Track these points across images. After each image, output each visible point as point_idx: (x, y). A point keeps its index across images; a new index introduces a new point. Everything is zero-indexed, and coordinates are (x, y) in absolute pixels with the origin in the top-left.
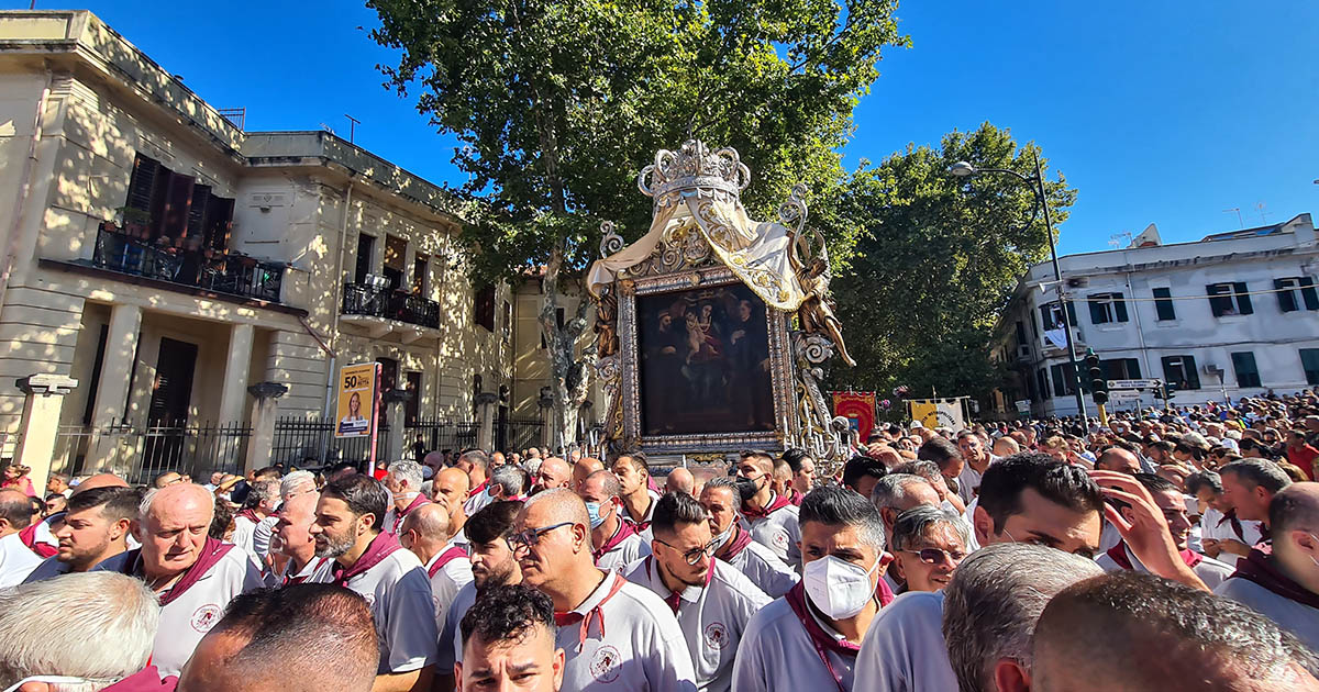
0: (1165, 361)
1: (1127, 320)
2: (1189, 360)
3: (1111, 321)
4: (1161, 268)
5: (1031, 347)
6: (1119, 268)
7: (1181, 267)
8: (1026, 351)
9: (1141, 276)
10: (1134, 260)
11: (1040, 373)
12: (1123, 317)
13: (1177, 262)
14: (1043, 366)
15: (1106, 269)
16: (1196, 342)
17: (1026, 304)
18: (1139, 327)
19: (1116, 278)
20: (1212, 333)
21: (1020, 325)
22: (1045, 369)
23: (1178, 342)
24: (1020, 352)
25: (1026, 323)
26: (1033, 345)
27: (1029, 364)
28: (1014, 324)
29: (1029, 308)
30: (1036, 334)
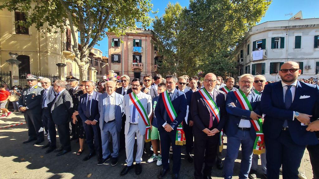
1: (283, 48)
2: (301, 64)
3: (277, 48)
4: (301, 28)
5: (244, 59)
6: (286, 27)
7: (308, 28)
8: (242, 60)
9: (293, 31)
10: (292, 24)
11: (246, 67)
12: (282, 46)
13: (308, 26)
14: (249, 65)
15: (281, 27)
16: (306, 57)
17: (246, 43)
18: (287, 51)
19: (283, 31)
20: (312, 54)
21: (242, 52)
23: (299, 57)
24: (240, 60)
25: (245, 50)
26: (246, 57)
27: (243, 64)
28: (240, 50)
29: (247, 44)
30: (248, 54)
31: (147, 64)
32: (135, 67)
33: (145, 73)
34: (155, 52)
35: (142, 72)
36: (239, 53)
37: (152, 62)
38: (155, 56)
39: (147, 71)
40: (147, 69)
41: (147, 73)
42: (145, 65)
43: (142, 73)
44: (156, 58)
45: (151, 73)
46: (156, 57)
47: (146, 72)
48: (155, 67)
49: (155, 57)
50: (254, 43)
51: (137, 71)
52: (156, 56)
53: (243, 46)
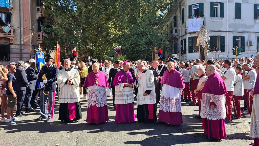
0: (234, 38)
1: (223, 17)
2: (243, 38)
3: (217, 17)
5: (179, 29)
8: (176, 31)
11: (182, 41)
12: (222, 15)
14: (184, 38)
16: (247, 30)
17: (180, 6)
18: (227, 21)
20: (252, 27)
21: (175, 18)
22: (185, 40)
23: (240, 30)
24: (174, 31)
25: (179, 16)
26: (181, 27)
27: (177, 37)
28: (173, 17)
29: (182, 9)
30: (183, 22)
31: (22, 29)
33: (18, 47)
34: (38, 10)
35: (12, 44)
36: (172, 20)
37: (32, 25)
38: (39, 15)
39: (22, 43)
40: (22, 40)
42: (18, 32)
44: (41, 20)
45: (31, 46)
46: (39, 18)
47: (21, 45)
48: (39, 36)
49: (37, 19)
50: (190, 7)
51: (2, 42)
52: (41, 16)
53: (176, 11)
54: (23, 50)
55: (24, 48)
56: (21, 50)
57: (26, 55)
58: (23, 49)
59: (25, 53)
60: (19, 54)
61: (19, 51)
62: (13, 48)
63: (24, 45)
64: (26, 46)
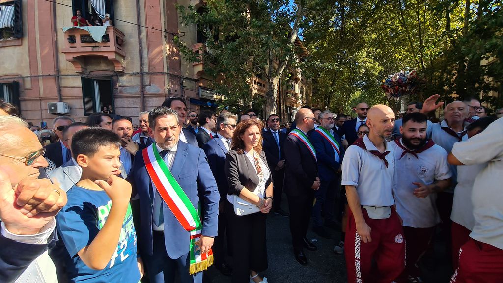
31: (144, 35)
32: (81, 48)
33: (136, 80)
35: (122, 74)
39: (146, 69)
40: (146, 61)
41: (146, 78)
42: (132, 41)
43: (124, 80)
45: (166, 77)
47: (142, 74)
51: (100, 70)
54: (147, 88)
55: (150, 82)
56: (143, 87)
57: (155, 99)
58: (147, 85)
59: (152, 94)
60: (140, 99)
61: (138, 90)
62: (125, 83)
63: (150, 74)
64: (155, 76)
